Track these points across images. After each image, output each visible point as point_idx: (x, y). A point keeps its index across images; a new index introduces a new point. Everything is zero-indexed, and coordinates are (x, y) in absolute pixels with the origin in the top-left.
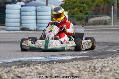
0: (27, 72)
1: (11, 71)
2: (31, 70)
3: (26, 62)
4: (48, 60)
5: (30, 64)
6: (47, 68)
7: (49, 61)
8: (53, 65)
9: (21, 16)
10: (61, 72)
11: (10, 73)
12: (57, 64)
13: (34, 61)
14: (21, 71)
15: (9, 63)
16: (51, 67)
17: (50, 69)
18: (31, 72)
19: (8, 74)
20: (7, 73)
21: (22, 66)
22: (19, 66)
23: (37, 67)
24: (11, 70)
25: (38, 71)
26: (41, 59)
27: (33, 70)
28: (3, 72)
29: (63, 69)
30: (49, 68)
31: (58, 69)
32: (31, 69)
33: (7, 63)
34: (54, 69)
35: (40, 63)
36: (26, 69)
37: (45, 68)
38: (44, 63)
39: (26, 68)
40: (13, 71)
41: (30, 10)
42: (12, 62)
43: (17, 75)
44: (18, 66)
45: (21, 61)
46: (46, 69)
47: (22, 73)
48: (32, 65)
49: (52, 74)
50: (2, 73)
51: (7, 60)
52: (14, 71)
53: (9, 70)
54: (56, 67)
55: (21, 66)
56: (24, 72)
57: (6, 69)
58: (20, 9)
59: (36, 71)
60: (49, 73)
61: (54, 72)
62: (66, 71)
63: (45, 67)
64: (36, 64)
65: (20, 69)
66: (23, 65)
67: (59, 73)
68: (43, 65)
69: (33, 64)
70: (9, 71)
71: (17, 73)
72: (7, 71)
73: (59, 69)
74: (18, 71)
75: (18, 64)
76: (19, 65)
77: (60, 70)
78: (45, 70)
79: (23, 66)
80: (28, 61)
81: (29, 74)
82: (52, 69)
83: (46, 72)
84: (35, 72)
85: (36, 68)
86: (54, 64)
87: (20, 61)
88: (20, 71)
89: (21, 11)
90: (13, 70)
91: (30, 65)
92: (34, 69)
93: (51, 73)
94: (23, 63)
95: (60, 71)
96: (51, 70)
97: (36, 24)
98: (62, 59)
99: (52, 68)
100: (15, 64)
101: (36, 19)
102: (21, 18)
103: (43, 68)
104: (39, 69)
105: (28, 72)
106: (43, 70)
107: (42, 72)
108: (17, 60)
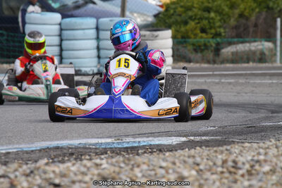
0: (75, 174)
1: (36, 172)
2: (83, 169)
3: (73, 151)
4: (126, 145)
5: (81, 155)
6: (122, 165)
7: (127, 148)
8: (137, 157)
9: (61, 40)
10: (156, 174)
11: (35, 175)
12: (146, 155)
13: (90, 148)
14: (60, 172)
15: (32, 151)
16: (132, 162)
17: (130, 167)
18: (84, 174)
19: (30, 179)
20: (27, 175)
21: (63, 159)
22: (56, 160)
23: (98, 161)
24: (38, 169)
25: (100, 171)
26: (108, 143)
27: (88, 169)
28: (17, 173)
29: (161, 167)
30: (127, 165)
31: (149, 166)
32: (85, 166)
33: (27, 152)
34: (138, 166)
35: (106, 153)
36: (72, 167)
37: (117, 164)
38: (116, 152)
39: (74, 165)
40: (40, 170)
41: (83, 27)
42: (40, 150)
43: (51, 181)
44: (52, 159)
45: (62, 148)
46: (121, 167)
47: (63, 175)
48: (88, 157)
49: (134, 178)
50: (16, 177)
51: (28, 146)
52: (45, 172)
53: (32, 169)
54: (144, 163)
55: (60, 159)
56: (67, 172)
57: (25, 167)
58: (60, 24)
59: (96, 172)
60: (127, 177)
61: (139, 175)
62: (167, 172)
63: (117, 162)
64: (97, 154)
65: (59, 167)
66: (65, 156)
67: (150, 175)
68: (112, 157)
69: (89, 155)
70: (32, 172)
71: (52, 175)
72: (28, 171)
73: (151, 167)
74: (54, 172)
75: (53, 153)
76: (55, 157)
77: (154, 170)
78: (117, 169)
79: (66, 158)
80: (76, 148)
81: (80, 177)
82: (135, 166)
83: (119, 173)
84: (93, 175)
85: (97, 165)
86: (138, 154)
87: (57, 148)
88: (57, 170)
89: (61, 30)
90: (43, 167)
91: (83, 157)
92: (91, 167)
93: (131, 176)
94: (65, 151)
95: (153, 173)
96: (132, 169)
97: (96, 59)
98: (157, 143)
99: (133, 165)
100: (47, 154)
101: (98, 48)
102: (60, 45)
103: (112, 164)
104: (103, 166)
105: (78, 173)
106: (112, 169)
107: (110, 174)
108: (52, 146)
